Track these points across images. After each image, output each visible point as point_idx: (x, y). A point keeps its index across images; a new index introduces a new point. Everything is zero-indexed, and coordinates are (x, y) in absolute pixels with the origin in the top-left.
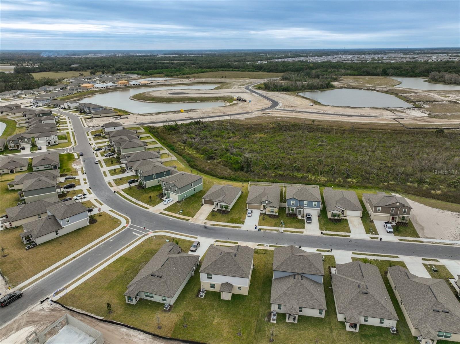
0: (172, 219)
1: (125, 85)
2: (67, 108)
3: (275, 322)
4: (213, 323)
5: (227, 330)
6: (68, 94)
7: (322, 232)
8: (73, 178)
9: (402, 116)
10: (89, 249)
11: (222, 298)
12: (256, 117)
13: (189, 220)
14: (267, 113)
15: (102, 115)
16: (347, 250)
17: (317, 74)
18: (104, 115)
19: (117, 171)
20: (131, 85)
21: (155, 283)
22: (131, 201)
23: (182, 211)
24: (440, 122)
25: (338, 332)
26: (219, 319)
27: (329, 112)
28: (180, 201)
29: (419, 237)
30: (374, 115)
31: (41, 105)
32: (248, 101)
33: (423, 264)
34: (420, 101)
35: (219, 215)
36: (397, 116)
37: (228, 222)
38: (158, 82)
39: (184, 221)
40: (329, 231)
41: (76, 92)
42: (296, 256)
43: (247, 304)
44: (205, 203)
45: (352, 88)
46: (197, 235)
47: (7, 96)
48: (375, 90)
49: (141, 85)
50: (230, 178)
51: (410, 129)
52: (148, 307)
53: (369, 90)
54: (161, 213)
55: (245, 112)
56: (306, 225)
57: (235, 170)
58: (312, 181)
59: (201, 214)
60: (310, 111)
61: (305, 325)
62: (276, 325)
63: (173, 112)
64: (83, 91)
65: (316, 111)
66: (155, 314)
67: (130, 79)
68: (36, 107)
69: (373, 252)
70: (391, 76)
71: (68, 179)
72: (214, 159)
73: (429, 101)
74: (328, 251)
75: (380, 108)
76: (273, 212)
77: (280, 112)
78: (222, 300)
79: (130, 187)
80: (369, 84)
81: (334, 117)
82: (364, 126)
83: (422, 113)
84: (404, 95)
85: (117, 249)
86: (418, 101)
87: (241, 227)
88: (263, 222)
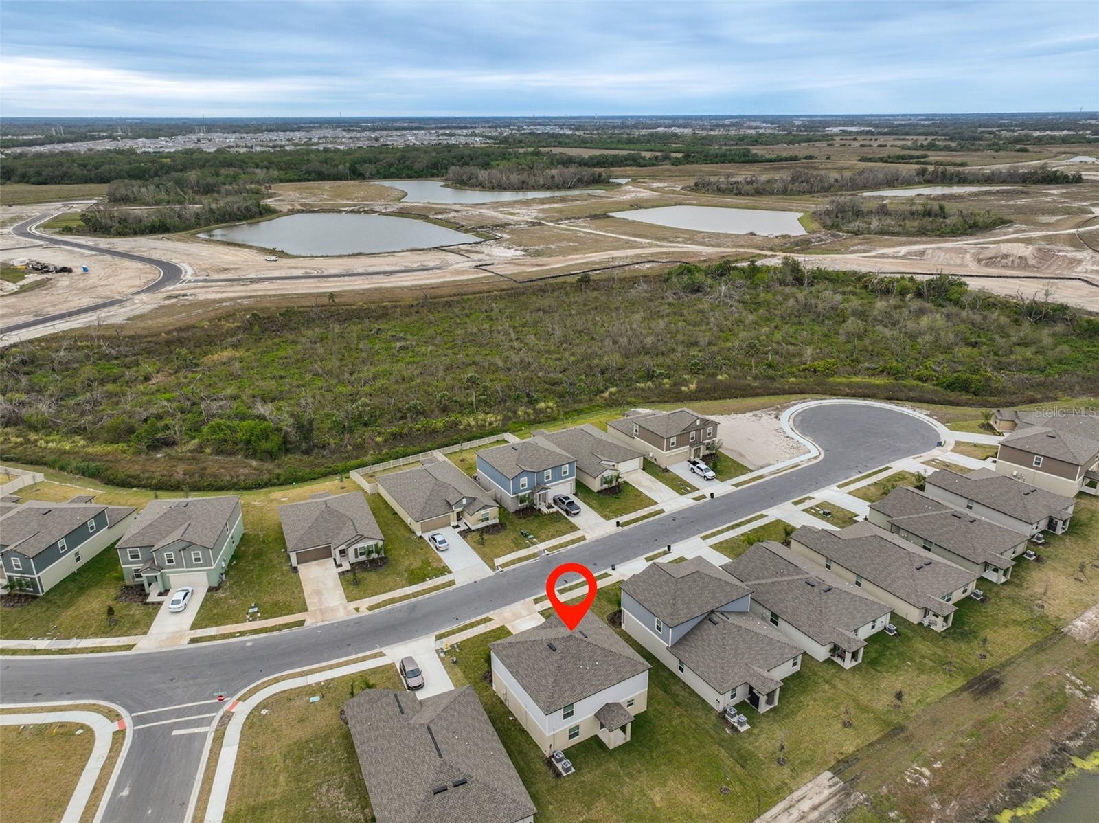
0: (250, 640)
3: (748, 726)
4: (658, 805)
5: (698, 799)
7: (618, 523)
9: (485, 260)
11: (611, 748)
12: (155, 309)
13: (304, 621)
14: (179, 295)
16: (688, 537)
17: (202, 182)
21: (464, 805)
22: (34, 652)
23: (256, 610)
24: (557, 263)
25: (841, 680)
26: (656, 789)
27: (333, 271)
28: (215, 584)
29: (752, 471)
30: (431, 265)
32: (78, 271)
33: (804, 510)
34: (483, 227)
35: (371, 577)
36: (475, 261)
39: (293, 630)
42: (686, 579)
43: (666, 727)
44: (301, 563)
45: (318, 211)
48: (371, 212)
50: (278, 479)
51: (525, 284)
53: (358, 212)
54: (193, 641)
55: (105, 301)
56: (572, 519)
57: (271, 455)
58: (474, 429)
59: (318, 593)
60: (284, 275)
62: (755, 732)
65: (299, 273)
69: (726, 524)
70: (370, 178)
73: (498, 226)
74: (665, 553)
75: (430, 249)
76: (487, 519)
77: (212, 287)
78: (614, 750)
80: (348, 199)
81: (355, 281)
82: (439, 292)
83: (509, 249)
84: (440, 217)
85: (184, 804)
86: (480, 228)
87: (454, 580)
88: (486, 549)
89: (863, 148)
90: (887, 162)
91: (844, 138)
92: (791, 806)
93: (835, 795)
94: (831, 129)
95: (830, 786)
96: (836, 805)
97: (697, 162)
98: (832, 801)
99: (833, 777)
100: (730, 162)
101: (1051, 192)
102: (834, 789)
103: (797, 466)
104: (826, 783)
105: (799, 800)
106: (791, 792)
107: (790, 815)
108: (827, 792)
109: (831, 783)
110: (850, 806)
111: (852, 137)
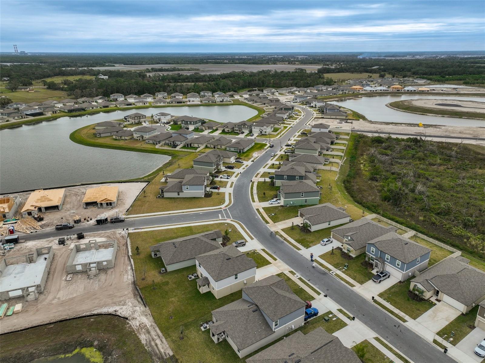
1: (398, 90)
2: (314, 106)
3: (203, 330)
4: (170, 299)
5: (170, 310)
6: (332, 94)
8: (240, 162)
10: (183, 212)
13: (269, 223)
15: (332, 117)
16: (375, 331)
18: (334, 117)
19: (274, 166)
20: (405, 90)
21: (169, 250)
23: (273, 215)
26: (177, 299)
31: (298, 102)
35: (297, 231)
37: (296, 241)
38: (442, 90)
39: (264, 223)
40: (388, 302)
41: (341, 92)
43: (207, 304)
44: (300, 216)
46: (256, 238)
47: (284, 92)
49: (416, 91)
50: (366, 204)
52: (156, 264)
54: (257, 209)
56: (370, 281)
57: (383, 199)
61: (219, 350)
62: (200, 332)
63: (409, 124)
64: (349, 92)
66: (154, 270)
67: (415, 84)
68: (294, 103)
69: (405, 354)
71: (237, 162)
72: (377, 181)
74: (349, 317)
76: (349, 251)
79: (265, 181)
85: (195, 221)
92: (159, 337)
93: (160, 353)
95: (165, 353)
96: (155, 353)
98: (157, 351)
99: (169, 355)
102: (163, 354)
104: (167, 352)
105: (161, 340)
106: (166, 338)
107: (155, 336)
108: (162, 351)
109: (167, 354)
110: (153, 357)
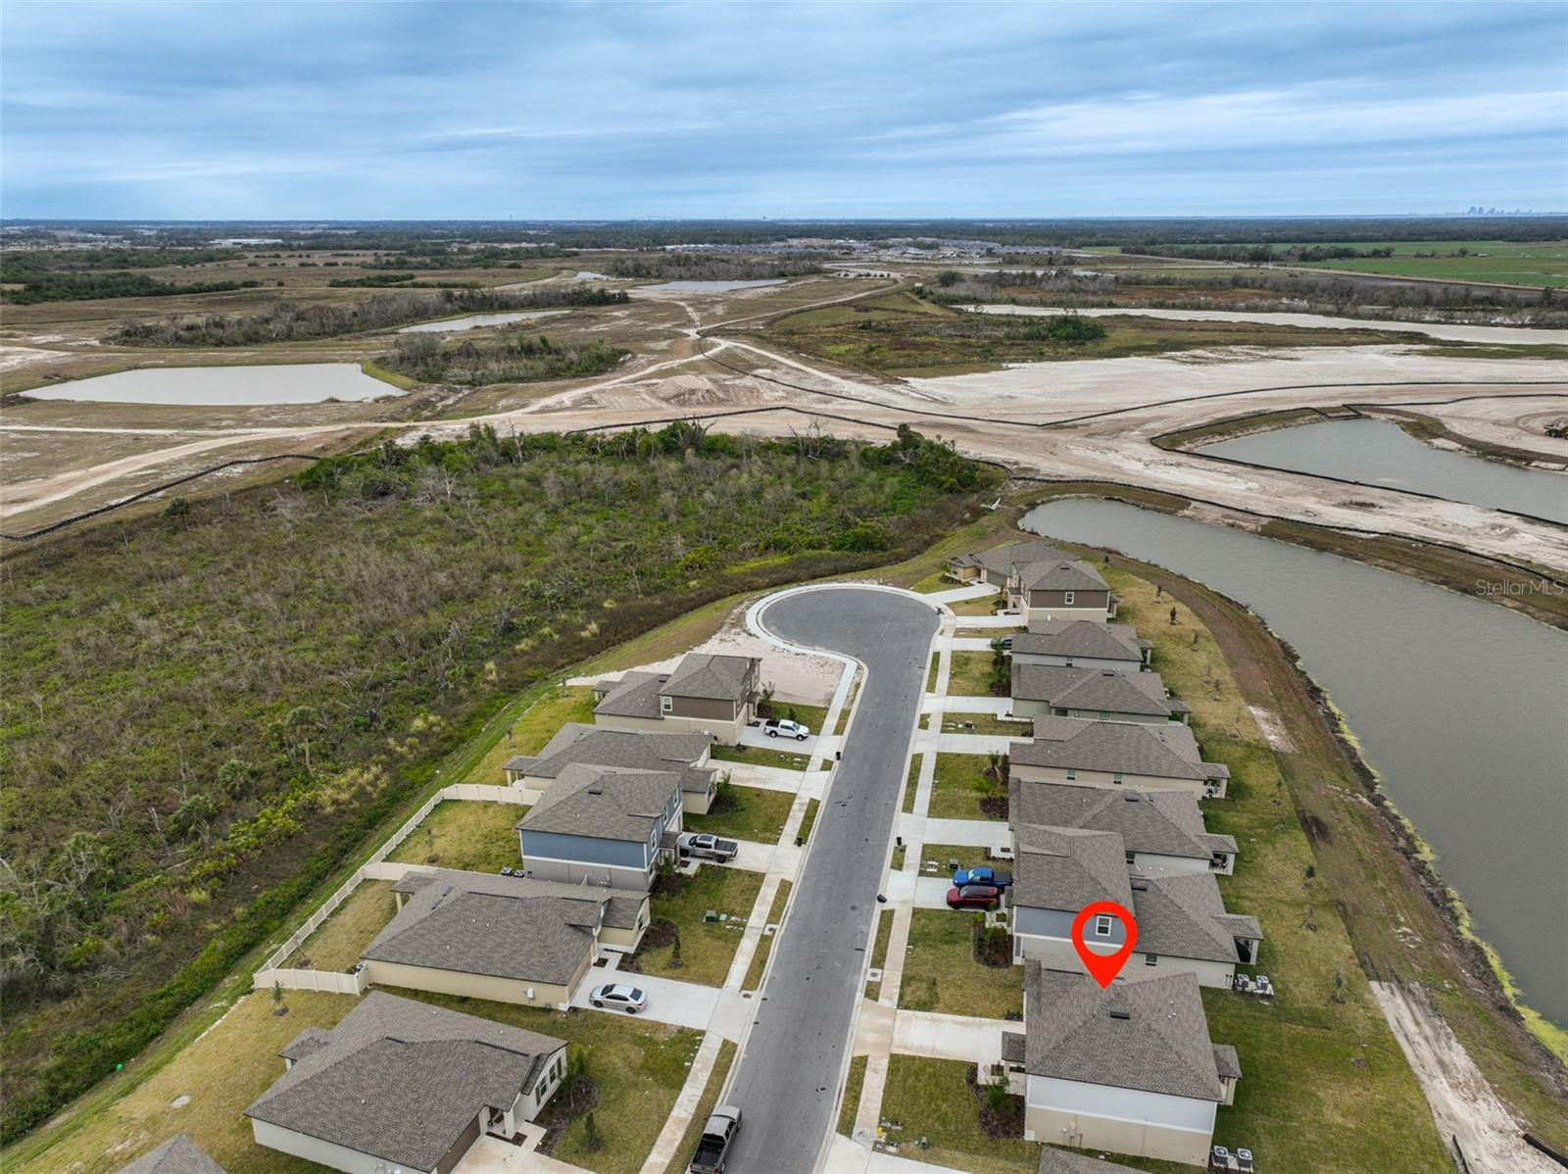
56: (736, 866)
87: (726, 1043)
88: (693, 969)
89: (303, 269)
90: (371, 286)
91: (260, 254)
92: (1406, 1037)
93: (1407, 1001)
94: (217, 241)
95: (1393, 995)
96: (1422, 1009)
97: (63, 298)
98: (1415, 1008)
99: (1381, 985)
100: (124, 295)
101: (616, 314)
102: (1398, 996)
103: (858, 685)
104: (1386, 995)
105: (1400, 1026)
107: (1419, 1046)
108: (1401, 1004)
109: (1388, 992)
110: (1428, 1003)
111: (273, 253)
